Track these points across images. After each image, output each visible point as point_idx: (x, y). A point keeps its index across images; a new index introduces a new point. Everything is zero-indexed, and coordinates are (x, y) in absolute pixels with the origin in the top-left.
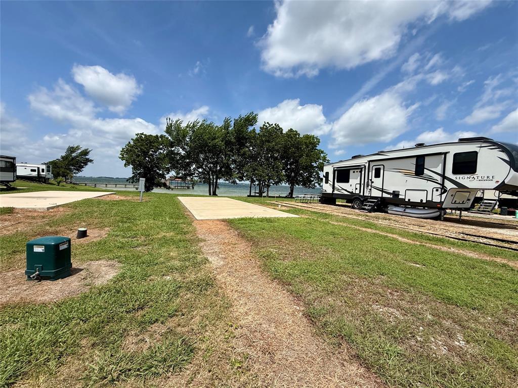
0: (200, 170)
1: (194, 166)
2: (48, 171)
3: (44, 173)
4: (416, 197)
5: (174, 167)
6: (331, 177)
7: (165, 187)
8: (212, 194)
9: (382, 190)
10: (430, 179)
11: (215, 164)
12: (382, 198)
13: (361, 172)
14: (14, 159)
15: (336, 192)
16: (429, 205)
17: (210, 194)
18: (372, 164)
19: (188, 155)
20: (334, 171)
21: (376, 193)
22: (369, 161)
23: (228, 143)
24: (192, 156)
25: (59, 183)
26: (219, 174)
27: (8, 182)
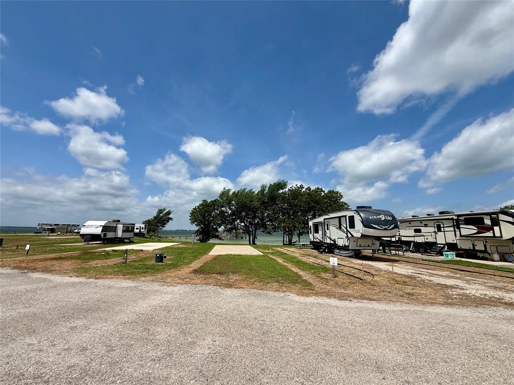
0: (243, 224)
1: (238, 221)
2: (145, 228)
3: (143, 230)
4: (341, 243)
5: (223, 223)
6: (312, 231)
7: (218, 239)
8: (251, 243)
9: (330, 239)
10: (344, 232)
11: (254, 218)
12: (331, 244)
13: (322, 226)
14: (134, 224)
15: (315, 240)
16: (345, 248)
17: (250, 243)
18: (326, 221)
19: (233, 214)
20: (313, 225)
21: (328, 241)
22: (324, 219)
23: (263, 203)
24: (236, 214)
25: (150, 237)
26: (257, 226)
27: (130, 238)
